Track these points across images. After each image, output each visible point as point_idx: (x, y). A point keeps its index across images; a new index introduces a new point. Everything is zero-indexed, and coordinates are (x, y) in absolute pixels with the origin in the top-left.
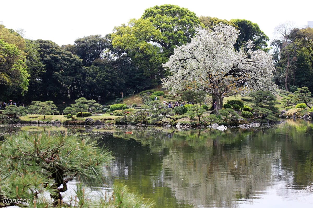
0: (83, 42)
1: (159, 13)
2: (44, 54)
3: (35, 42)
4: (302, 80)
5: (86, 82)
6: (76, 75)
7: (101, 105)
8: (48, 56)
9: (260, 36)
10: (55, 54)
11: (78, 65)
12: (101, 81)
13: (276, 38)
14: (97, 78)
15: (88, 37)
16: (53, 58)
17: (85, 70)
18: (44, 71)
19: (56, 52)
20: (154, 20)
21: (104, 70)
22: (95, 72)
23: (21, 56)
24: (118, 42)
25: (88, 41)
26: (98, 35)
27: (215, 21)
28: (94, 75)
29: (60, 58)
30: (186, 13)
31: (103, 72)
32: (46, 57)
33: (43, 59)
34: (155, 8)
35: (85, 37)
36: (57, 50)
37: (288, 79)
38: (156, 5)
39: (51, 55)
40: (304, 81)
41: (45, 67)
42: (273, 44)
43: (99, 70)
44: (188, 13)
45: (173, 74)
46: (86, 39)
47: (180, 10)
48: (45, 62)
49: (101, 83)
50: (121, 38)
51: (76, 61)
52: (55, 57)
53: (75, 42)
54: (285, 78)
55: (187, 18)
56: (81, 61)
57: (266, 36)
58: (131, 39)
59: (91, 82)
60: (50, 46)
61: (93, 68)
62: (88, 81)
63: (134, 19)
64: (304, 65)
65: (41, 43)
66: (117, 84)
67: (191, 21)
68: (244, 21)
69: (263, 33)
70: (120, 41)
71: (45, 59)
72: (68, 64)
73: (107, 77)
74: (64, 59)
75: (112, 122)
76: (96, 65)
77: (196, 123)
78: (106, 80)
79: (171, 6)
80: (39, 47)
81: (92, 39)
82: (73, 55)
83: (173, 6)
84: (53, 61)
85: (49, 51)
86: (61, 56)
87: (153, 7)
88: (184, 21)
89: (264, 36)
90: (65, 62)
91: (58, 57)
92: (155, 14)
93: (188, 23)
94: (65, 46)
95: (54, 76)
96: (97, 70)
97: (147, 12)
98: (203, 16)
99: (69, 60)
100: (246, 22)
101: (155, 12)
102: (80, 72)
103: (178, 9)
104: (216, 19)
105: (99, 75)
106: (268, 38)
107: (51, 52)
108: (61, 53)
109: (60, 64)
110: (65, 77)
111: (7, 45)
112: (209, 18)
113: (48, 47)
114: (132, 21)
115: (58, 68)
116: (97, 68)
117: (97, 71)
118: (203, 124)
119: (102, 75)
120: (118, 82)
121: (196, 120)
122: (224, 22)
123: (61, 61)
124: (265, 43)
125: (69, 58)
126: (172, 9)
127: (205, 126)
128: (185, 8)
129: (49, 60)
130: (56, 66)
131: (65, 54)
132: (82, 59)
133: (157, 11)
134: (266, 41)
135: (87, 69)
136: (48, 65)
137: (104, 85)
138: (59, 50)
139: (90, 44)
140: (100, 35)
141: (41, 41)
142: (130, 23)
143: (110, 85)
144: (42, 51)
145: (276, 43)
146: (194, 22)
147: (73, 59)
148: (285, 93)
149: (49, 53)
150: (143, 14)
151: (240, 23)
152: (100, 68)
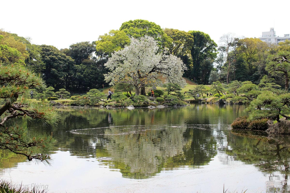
0: (76, 47)
1: (132, 26)
2: (46, 55)
3: (39, 47)
4: (240, 77)
5: (76, 76)
6: (69, 71)
7: (69, 92)
8: (48, 57)
9: (212, 43)
10: (53, 56)
11: (70, 64)
12: (88, 75)
13: (221, 45)
14: (84, 73)
15: (80, 43)
16: (52, 59)
17: (76, 67)
18: (44, 68)
19: (54, 54)
20: (128, 31)
21: (90, 68)
22: (83, 69)
23: (22, 57)
24: (100, 47)
25: (80, 46)
26: (87, 42)
27: (175, 32)
28: (82, 71)
29: (57, 58)
30: (153, 26)
31: (89, 69)
32: (47, 58)
33: (44, 59)
34: (129, 22)
35: (77, 43)
36: (55, 53)
37: (229, 76)
38: (130, 20)
39: (50, 56)
40: (241, 78)
41: (45, 65)
42: (219, 49)
43: (86, 68)
44: (155, 26)
45: (112, 71)
46: (78, 45)
47: (148, 23)
48: (45, 61)
49: (87, 77)
50: (102, 44)
51: (69, 61)
52: (53, 58)
53: (70, 47)
54: (227, 75)
55: (153, 30)
56: (73, 61)
57: (215, 44)
58: (109, 45)
59: (80, 77)
60: (50, 50)
61: (82, 66)
62: (78, 76)
63: (113, 30)
64: (243, 66)
65: (43, 48)
66: (99, 78)
67: (155, 32)
68: (198, 32)
69: (213, 41)
70: (101, 46)
71: (45, 59)
72: (62, 63)
73: (92, 73)
74: (60, 59)
75: (67, 104)
76: (85, 64)
77: (118, 105)
78: (91, 75)
79: (141, 21)
80: (42, 50)
81: (82, 45)
82: (67, 57)
83: (143, 21)
84: (51, 60)
85: (49, 54)
86: (58, 57)
87: (128, 21)
88: (150, 32)
89: (214, 43)
90: (60, 62)
91: (55, 58)
92: (129, 27)
93: (153, 33)
94: (63, 49)
95: (52, 71)
96: (85, 67)
97: (124, 25)
98: (167, 28)
99: (63, 60)
100: (200, 33)
101: (129, 25)
102: (73, 69)
103: (146, 23)
104: (177, 31)
105: (85, 71)
106: (217, 45)
107: (50, 54)
108: (58, 55)
109: (57, 63)
110: (60, 73)
111: (10, 49)
112: (172, 30)
113: (49, 50)
114: (111, 32)
115: (55, 66)
116: (84, 66)
117: (85, 69)
118: (123, 106)
119: (88, 71)
120: (100, 76)
121: (120, 103)
122: (182, 32)
123: (57, 60)
124: (214, 48)
125: (64, 58)
126: (142, 23)
127: (125, 107)
128: (152, 22)
129: (48, 60)
130: (54, 64)
131: (61, 56)
132: (74, 60)
133: (131, 25)
134: (216, 47)
135: (77, 67)
136: (48, 64)
137: (89, 79)
138: (57, 53)
139: (81, 49)
140: (89, 42)
141: (44, 46)
142: (110, 33)
143: (94, 79)
144: (44, 53)
145: (222, 49)
146: (158, 33)
147: (66, 59)
148: (225, 86)
149: (48, 55)
150: (121, 27)
151: (195, 33)
152: (87, 66)
